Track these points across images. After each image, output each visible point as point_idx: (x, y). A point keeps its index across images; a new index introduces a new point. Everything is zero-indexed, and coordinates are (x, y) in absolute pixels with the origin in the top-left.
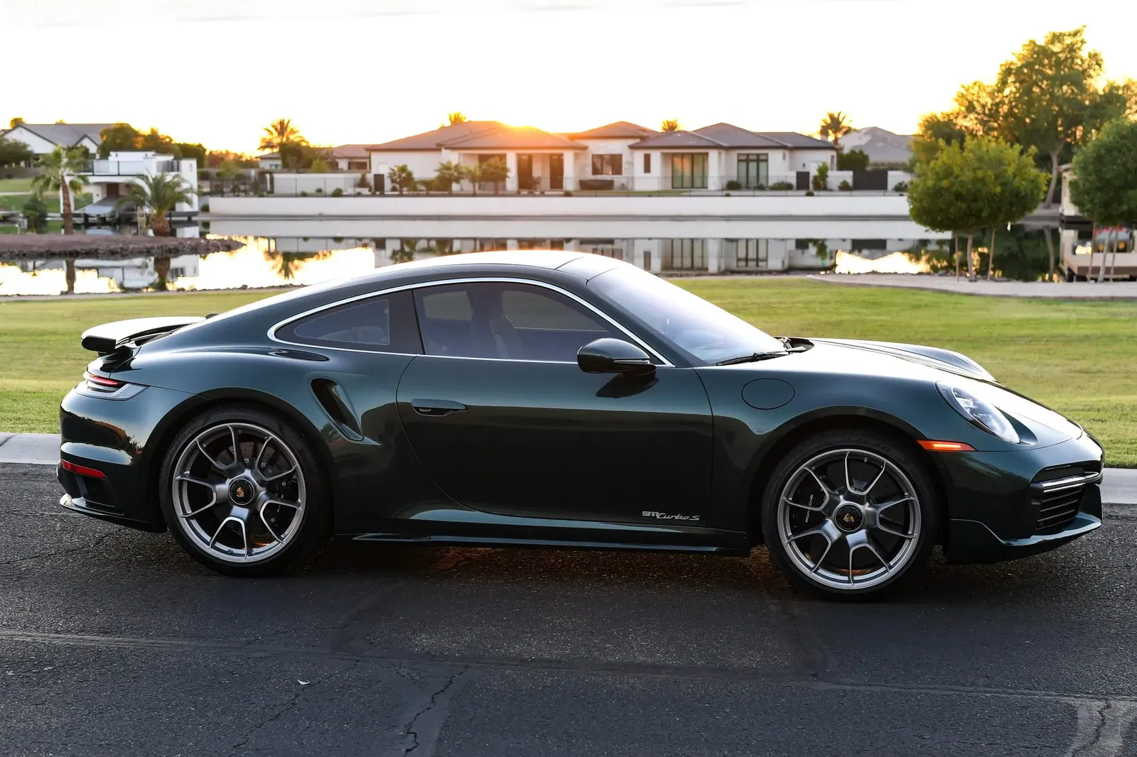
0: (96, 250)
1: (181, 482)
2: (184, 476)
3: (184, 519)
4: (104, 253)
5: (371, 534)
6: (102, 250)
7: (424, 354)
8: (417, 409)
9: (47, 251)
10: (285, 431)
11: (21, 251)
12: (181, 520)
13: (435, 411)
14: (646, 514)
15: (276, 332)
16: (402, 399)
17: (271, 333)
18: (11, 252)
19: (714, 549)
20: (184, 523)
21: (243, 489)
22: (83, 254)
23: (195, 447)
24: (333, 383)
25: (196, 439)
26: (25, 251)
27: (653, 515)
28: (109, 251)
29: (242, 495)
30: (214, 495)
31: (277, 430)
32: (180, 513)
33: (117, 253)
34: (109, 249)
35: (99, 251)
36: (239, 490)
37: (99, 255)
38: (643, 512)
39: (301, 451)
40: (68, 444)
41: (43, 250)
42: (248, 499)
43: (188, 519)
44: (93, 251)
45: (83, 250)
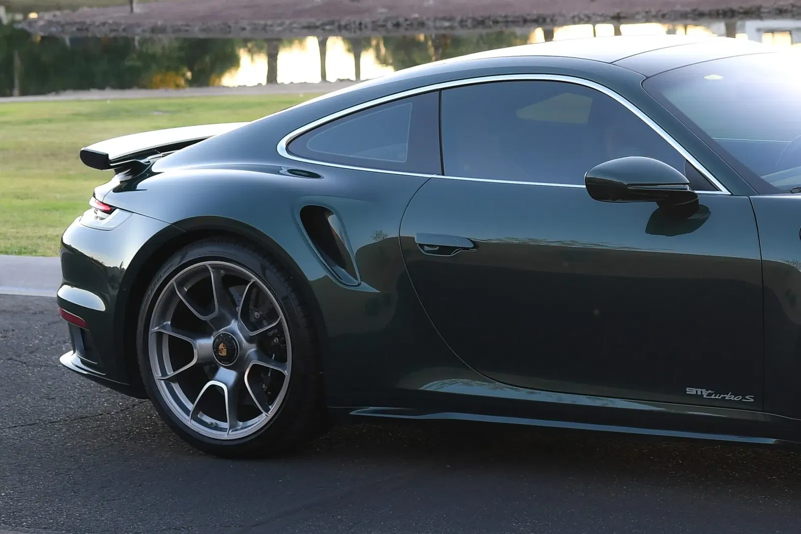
0: (759, 8)
1: (159, 335)
2: (164, 327)
3: (163, 382)
4: (769, 12)
5: (371, 408)
6: (767, 8)
7: (443, 175)
8: (422, 246)
9: (694, 10)
10: (267, 272)
11: (660, 11)
12: (158, 382)
13: (444, 249)
14: (691, 391)
15: (288, 144)
16: (405, 233)
17: (282, 145)
18: (647, 12)
19: (772, 441)
20: (162, 387)
21: (225, 345)
22: (740, 13)
23: (172, 293)
24: (330, 212)
25: (172, 281)
26: (665, 11)
27: (699, 393)
28: (777, 9)
29: (224, 353)
30: (195, 351)
31: (260, 272)
32: (157, 374)
33: (786, 11)
34: (775, 6)
35: (763, 10)
36: (221, 346)
37: (762, 15)
38: (688, 389)
39: (285, 298)
40: (66, 287)
41: (688, 9)
42: (233, 358)
43: (168, 382)
44: (754, 9)
45: (741, 8)
